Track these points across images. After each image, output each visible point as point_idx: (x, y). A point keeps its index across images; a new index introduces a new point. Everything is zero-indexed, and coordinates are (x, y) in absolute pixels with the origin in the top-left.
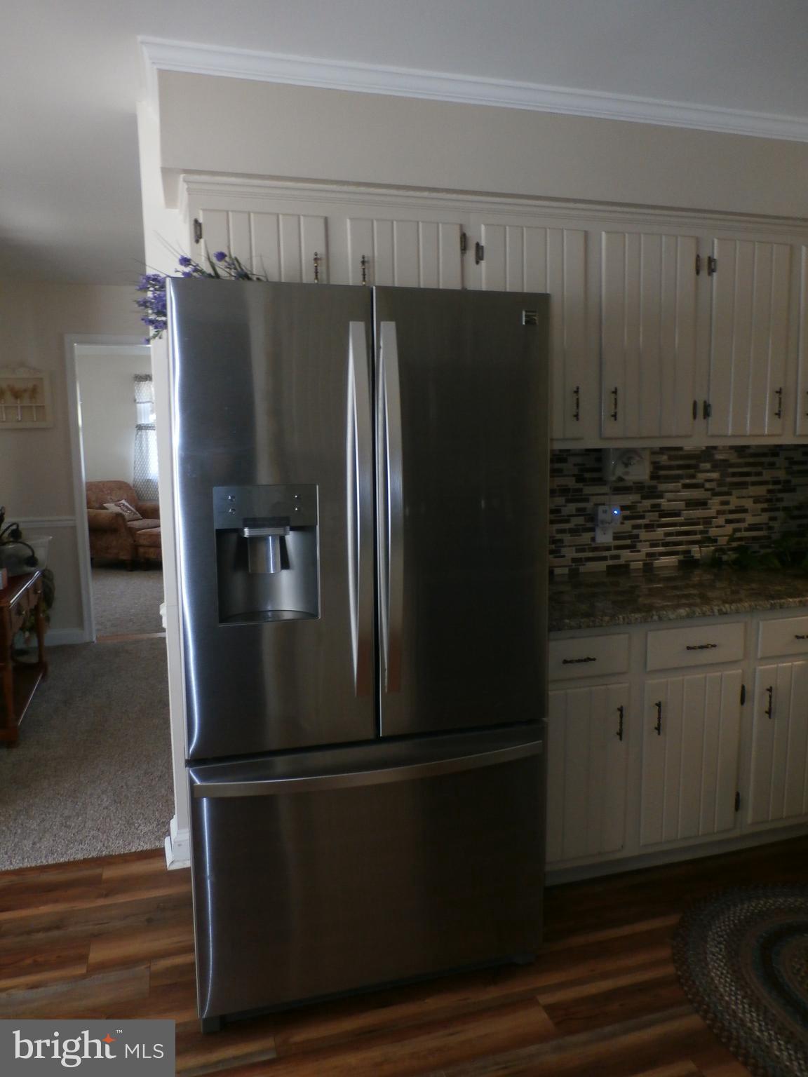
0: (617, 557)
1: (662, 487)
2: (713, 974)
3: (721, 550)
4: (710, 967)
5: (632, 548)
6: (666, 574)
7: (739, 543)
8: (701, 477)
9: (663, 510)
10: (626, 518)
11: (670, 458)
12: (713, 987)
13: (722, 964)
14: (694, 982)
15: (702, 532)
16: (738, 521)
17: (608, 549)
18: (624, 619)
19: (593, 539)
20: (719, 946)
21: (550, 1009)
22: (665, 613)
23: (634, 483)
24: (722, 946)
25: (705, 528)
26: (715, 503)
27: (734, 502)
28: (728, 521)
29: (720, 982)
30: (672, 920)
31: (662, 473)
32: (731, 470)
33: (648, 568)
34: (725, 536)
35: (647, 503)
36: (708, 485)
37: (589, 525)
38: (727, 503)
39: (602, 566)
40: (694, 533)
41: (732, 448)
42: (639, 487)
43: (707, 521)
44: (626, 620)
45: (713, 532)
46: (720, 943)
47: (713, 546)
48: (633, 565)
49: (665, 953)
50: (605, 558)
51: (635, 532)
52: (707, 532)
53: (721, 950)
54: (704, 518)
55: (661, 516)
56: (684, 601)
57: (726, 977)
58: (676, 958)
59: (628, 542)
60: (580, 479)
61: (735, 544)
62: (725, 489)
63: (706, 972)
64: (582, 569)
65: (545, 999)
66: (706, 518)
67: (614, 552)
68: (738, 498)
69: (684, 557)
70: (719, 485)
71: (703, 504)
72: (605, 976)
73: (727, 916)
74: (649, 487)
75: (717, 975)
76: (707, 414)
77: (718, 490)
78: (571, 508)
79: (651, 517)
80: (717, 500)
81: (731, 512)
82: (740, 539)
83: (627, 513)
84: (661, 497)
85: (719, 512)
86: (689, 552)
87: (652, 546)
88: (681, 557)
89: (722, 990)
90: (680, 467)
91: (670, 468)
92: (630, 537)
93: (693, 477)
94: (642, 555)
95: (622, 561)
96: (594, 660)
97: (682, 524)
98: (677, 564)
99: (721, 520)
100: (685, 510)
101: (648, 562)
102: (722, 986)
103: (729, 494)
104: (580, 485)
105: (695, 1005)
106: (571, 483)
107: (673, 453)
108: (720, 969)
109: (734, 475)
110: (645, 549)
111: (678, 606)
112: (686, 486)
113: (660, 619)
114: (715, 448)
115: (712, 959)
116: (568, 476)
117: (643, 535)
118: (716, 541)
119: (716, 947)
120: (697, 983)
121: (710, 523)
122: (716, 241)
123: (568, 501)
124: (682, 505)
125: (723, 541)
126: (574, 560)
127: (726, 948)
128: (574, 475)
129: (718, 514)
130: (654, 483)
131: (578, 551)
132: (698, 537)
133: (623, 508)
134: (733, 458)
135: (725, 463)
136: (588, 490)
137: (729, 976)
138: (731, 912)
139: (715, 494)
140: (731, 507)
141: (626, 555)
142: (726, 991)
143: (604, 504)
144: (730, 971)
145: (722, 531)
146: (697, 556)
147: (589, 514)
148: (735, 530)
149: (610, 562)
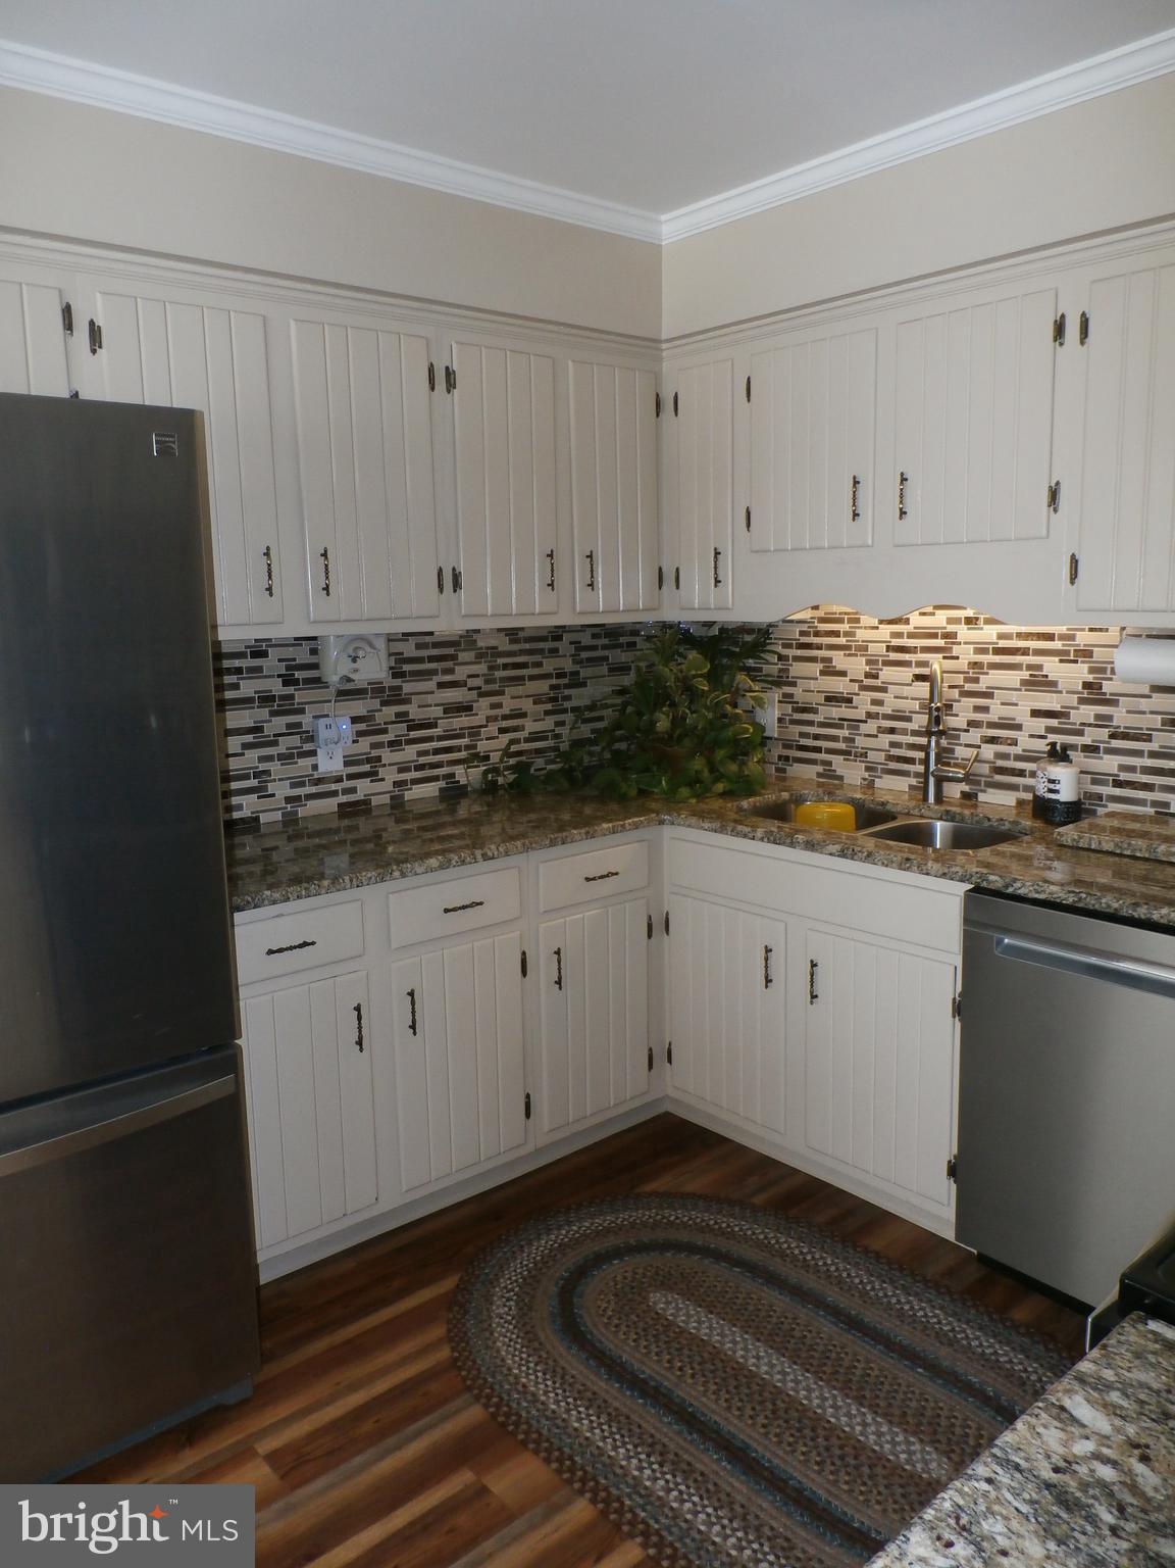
0: (353, 790)
1: (407, 688)
2: (499, 1344)
3: (495, 770)
4: (496, 1335)
5: (372, 775)
6: (418, 809)
7: (517, 759)
8: (461, 673)
9: (414, 720)
10: (360, 734)
11: (419, 646)
12: (498, 1361)
13: (511, 1327)
14: (474, 1362)
15: (467, 747)
16: (515, 729)
17: (339, 780)
18: (351, 881)
19: (315, 767)
20: (508, 1304)
21: (272, 1458)
22: (409, 866)
23: (369, 684)
24: (512, 1303)
25: (471, 741)
26: (483, 707)
27: (508, 704)
28: (502, 731)
29: (507, 1352)
30: (448, 1284)
31: (406, 668)
32: (500, 661)
33: (397, 803)
34: (499, 750)
35: (390, 711)
36: (471, 683)
37: (307, 747)
38: (499, 706)
39: (330, 805)
40: (458, 749)
41: (499, 630)
42: (377, 689)
43: (474, 732)
44: (354, 882)
45: (482, 746)
46: (509, 1300)
47: (484, 766)
48: (375, 801)
49: (438, 1331)
50: (334, 794)
51: (375, 753)
52: (475, 747)
53: (510, 1309)
54: (469, 728)
55: (410, 729)
56: (437, 847)
57: (516, 1343)
58: (452, 1334)
59: (367, 768)
60: (288, 681)
61: (512, 761)
62: (496, 687)
63: (490, 1343)
64: (301, 812)
65: (265, 1446)
66: (473, 728)
67: (347, 784)
68: (513, 698)
69: (447, 783)
70: (487, 682)
71: (467, 709)
72: (353, 1387)
73: (519, 1261)
74: (391, 688)
75: (504, 1344)
76: (456, 584)
77: (485, 688)
78: (280, 723)
79: (396, 731)
80: (485, 702)
81: (505, 717)
82: (519, 753)
83: (362, 727)
84: (407, 701)
85: (489, 719)
86: (452, 775)
87: (401, 771)
88: (442, 784)
89: (510, 1362)
90: (431, 659)
91: (419, 660)
92: (369, 761)
93: (451, 671)
94: (387, 785)
95: (359, 796)
96: (313, 943)
97: (440, 738)
98: (437, 794)
99: (493, 729)
100: (443, 718)
101: (397, 793)
102: (510, 1356)
103: (501, 693)
104: (290, 690)
105: (476, 1391)
106: (276, 687)
107: (421, 639)
108: (508, 1334)
109: (505, 667)
110: (390, 776)
111: (428, 855)
112: (441, 685)
113: (403, 875)
114: (478, 631)
115: (498, 1324)
116: (272, 676)
117: (387, 755)
118: (487, 758)
119: (505, 1306)
120: (479, 1362)
121: (479, 734)
122: (454, 345)
123: (273, 714)
124: (438, 712)
125: (495, 757)
126: (288, 800)
127: (517, 1304)
128: (279, 676)
129: (487, 722)
130: (397, 682)
131: (293, 786)
132: (463, 754)
133: (355, 720)
134: (504, 645)
135: (494, 652)
136: (300, 696)
137: (520, 1341)
138: (525, 1254)
139: (482, 695)
140: (506, 711)
141: (364, 787)
142: (514, 1362)
143: (327, 716)
144: (521, 1335)
145: (492, 745)
146: (463, 781)
147: (308, 732)
148: (512, 742)
149: (343, 799)
